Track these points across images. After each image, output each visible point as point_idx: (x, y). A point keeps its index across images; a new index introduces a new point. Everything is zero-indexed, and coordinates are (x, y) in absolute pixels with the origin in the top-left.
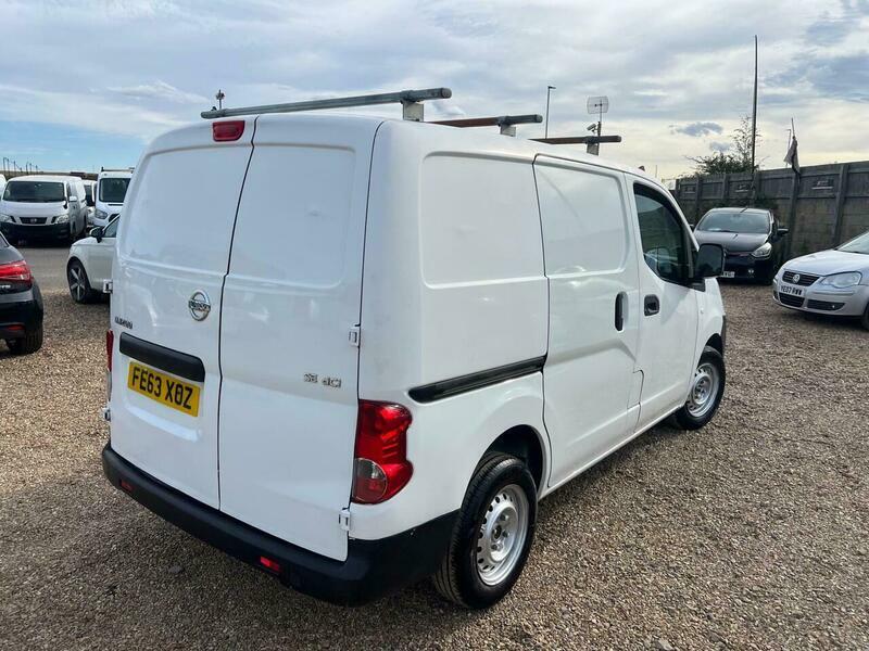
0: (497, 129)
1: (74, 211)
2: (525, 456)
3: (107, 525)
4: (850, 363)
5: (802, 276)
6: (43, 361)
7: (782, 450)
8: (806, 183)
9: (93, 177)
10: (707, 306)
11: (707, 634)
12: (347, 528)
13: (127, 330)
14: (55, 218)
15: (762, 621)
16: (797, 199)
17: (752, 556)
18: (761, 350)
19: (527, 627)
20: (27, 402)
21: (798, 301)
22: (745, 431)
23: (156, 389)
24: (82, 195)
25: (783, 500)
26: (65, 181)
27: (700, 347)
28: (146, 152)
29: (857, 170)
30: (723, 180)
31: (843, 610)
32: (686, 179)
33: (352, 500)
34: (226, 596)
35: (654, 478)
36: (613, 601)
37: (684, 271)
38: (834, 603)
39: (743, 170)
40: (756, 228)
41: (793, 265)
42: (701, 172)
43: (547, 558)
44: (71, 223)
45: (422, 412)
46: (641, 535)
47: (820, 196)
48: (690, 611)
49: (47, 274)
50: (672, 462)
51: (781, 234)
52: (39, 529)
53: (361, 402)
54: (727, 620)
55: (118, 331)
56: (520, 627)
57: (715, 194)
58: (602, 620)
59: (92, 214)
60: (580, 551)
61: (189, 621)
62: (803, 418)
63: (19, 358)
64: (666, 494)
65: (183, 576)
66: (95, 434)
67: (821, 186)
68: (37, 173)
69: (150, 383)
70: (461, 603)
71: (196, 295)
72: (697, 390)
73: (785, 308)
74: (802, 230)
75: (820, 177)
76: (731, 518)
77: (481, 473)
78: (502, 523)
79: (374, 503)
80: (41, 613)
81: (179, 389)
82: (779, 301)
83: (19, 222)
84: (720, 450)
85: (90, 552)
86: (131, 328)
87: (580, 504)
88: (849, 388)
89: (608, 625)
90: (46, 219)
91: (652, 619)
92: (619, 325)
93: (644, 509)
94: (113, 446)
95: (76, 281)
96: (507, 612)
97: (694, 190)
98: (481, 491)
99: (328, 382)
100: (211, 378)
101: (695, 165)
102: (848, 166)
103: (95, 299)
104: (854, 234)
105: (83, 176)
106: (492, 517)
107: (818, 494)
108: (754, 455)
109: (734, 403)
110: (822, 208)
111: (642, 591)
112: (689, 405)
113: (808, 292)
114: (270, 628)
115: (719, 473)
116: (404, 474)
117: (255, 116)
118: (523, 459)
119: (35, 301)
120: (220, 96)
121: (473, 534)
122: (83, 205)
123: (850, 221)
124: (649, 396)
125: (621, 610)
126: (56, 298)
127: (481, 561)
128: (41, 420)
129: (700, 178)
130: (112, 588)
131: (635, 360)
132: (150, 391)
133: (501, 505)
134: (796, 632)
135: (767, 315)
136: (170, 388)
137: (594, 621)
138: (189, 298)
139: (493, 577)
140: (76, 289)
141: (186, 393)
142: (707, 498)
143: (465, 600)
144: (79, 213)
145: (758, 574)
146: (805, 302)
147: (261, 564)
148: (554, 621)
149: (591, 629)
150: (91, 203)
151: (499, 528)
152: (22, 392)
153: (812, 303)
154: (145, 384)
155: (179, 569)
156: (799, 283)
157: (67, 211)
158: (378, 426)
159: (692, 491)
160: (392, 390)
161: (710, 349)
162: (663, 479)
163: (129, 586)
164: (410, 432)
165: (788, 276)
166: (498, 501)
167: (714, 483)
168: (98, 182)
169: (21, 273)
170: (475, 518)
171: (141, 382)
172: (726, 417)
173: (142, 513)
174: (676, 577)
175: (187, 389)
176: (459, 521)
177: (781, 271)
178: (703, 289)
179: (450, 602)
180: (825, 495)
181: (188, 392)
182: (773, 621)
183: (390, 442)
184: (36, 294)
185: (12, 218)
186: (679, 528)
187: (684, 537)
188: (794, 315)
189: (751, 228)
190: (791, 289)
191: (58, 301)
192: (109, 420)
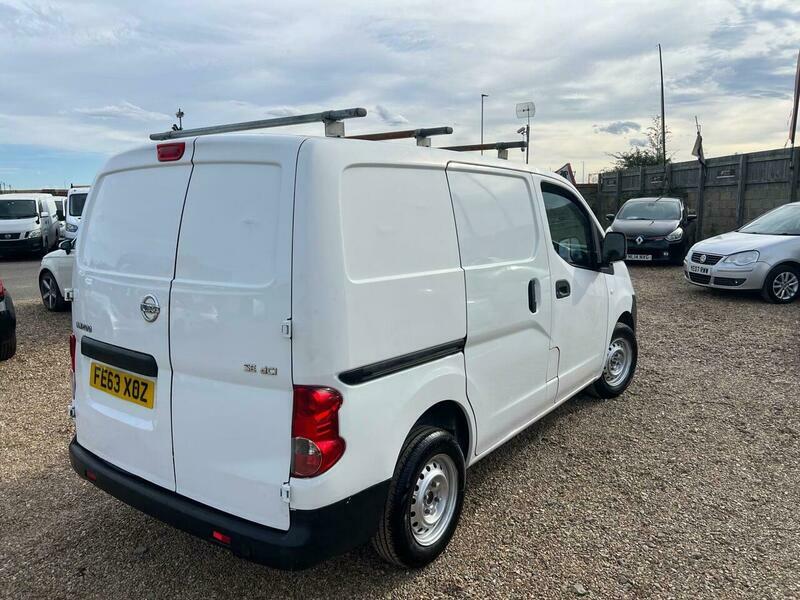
0: (413, 140)
1: (46, 226)
2: (454, 428)
3: (77, 514)
4: (751, 332)
5: (708, 256)
6: (17, 367)
7: (689, 412)
8: (712, 173)
9: (63, 193)
10: (617, 287)
11: (617, 578)
12: (288, 500)
13: (87, 334)
14: (28, 233)
15: (665, 563)
16: (704, 188)
17: (658, 506)
18: (673, 324)
19: (458, 581)
21: (705, 279)
22: (657, 397)
23: (115, 385)
24: (53, 210)
25: (687, 456)
26: (37, 197)
27: (612, 323)
28: (99, 174)
29: (754, 160)
30: (639, 173)
31: (737, 549)
32: (608, 173)
33: (292, 475)
34: (187, 571)
35: (575, 442)
36: (535, 554)
37: (594, 259)
38: (729, 544)
39: (657, 164)
40: (669, 215)
41: (700, 246)
42: (620, 166)
43: (478, 520)
44: (44, 237)
45: (352, 393)
46: (561, 494)
47: (724, 184)
48: (603, 558)
49: (21, 286)
50: (591, 428)
51: (690, 219)
52: (14, 520)
53: (296, 388)
54: (635, 564)
55: (80, 334)
56: (452, 581)
57: (633, 186)
58: (525, 570)
59: (64, 228)
60: (507, 511)
62: (708, 383)
64: (586, 456)
65: (148, 555)
66: (66, 432)
67: (726, 176)
68: (11, 192)
69: (110, 380)
70: (399, 563)
71: (147, 298)
72: (613, 362)
73: (696, 285)
74: (710, 215)
75: (723, 167)
76: (642, 474)
77: (409, 449)
78: (433, 489)
79: (311, 477)
81: (136, 385)
82: (689, 280)
84: (634, 415)
85: (61, 539)
86: (91, 331)
87: (508, 469)
88: (749, 354)
89: (530, 574)
90: (19, 234)
91: (569, 567)
92: (533, 308)
93: (566, 471)
94: (80, 441)
95: (48, 290)
96: (441, 570)
97: (615, 183)
98: (411, 461)
99: (266, 371)
100: (163, 373)
101: (615, 160)
102: (747, 156)
103: (61, 306)
104: (755, 216)
105: (53, 193)
106: (423, 485)
107: (719, 449)
108: (664, 418)
109: (648, 372)
110: (726, 195)
111: (561, 543)
112: (606, 376)
113: (714, 270)
115: (633, 435)
116: (338, 449)
117: (194, 138)
118: (451, 432)
119: (8, 311)
120: (180, 115)
121: (406, 501)
122: (55, 220)
123: (751, 204)
124: (566, 368)
125: (542, 561)
126: (30, 307)
127: (416, 524)
128: (15, 421)
129: (619, 172)
130: (82, 570)
131: (550, 338)
132: (110, 388)
133: (431, 473)
134: (695, 571)
135: (680, 292)
136: (128, 385)
137: (518, 572)
138: (141, 302)
139: (427, 539)
140: (48, 298)
141: (142, 388)
142: (622, 458)
143: (402, 561)
144: (51, 227)
145: (663, 523)
146: (712, 279)
147: (215, 538)
148: (483, 574)
149: (515, 579)
150: (61, 217)
151: (431, 494)
153: (718, 280)
154: (105, 382)
155: (144, 549)
156: (705, 263)
157: (39, 226)
158: (312, 407)
159: (609, 453)
160: (323, 375)
161: (622, 325)
162: (584, 443)
163: (97, 567)
164: (342, 412)
165: (696, 257)
166: (429, 469)
167: (627, 444)
168: (67, 198)
170: (407, 486)
171: (103, 381)
172: (641, 386)
173: (109, 501)
174: (592, 529)
175: (143, 384)
176: (392, 491)
177: (690, 253)
178: (611, 272)
179: (390, 564)
180: (724, 449)
181: (144, 387)
182: (675, 562)
183: (323, 421)
184: (9, 303)
186: (596, 486)
187: (600, 493)
188: (704, 291)
189: (663, 216)
190: (699, 268)
191: (30, 310)
192: (75, 416)
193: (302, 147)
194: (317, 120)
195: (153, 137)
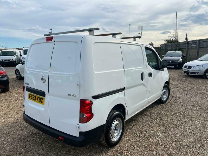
0: (111, 36)
1: (17, 58)
2: (121, 111)
3: (25, 131)
4: (200, 86)
5: (189, 67)
6: (10, 94)
7: (184, 107)
8: (190, 45)
9: (21, 49)
10: (165, 75)
11: (164, 151)
12: (79, 129)
13: (28, 86)
14: (12, 60)
15: (177, 147)
16: (188, 49)
17: (175, 132)
18: (179, 84)
19: (122, 151)
20: (6, 104)
21: (188, 72)
22: (175, 103)
23: (35, 99)
24: (19, 54)
25: (183, 119)
26: (15, 50)
27: (163, 84)
28: (31, 44)
29: (201, 41)
30: (171, 45)
31: (196, 144)
32: (162, 45)
33: (80, 122)
34: (52, 147)
35: (153, 115)
36: (143, 144)
37: (159, 67)
38: (194, 142)
39: (175, 42)
41: (187, 64)
42: (165, 43)
43: (128, 135)
44: (17, 61)
45: (95, 102)
46: (150, 129)
47: (193, 47)
48: (161, 145)
49: (10, 73)
50: (158, 111)
51: (184, 57)
52: (8, 133)
53: (81, 100)
54: (169, 147)
55: (26, 86)
56: (121, 151)
57: (169, 48)
58: (140, 148)
59: (21, 58)
60: (135, 133)
61: (43, 153)
62: (189, 100)
63: (4, 93)
64: (156, 119)
65: (42, 142)
66: (22, 111)
67: (193, 45)
68: (8, 49)
69: (33, 98)
70: (107, 146)
71: (43, 77)
72: (163, 94)
73: (186, 74)
74: (190, 56)
75: (193, 43)
76: (171, 124)
77: (110, 116)
78: (116, 127)
79: (84, 123)
80: (9, 152)
82: (184, 73)
83: (4, 61)
84: (169, 108)
85: (20, 138)
87: (136, 122)
88: (200, 92)
89: (141, 149)
90: (10, 60)
91: (152, 148)
92: (142, 80)
93: (151, 123)
94: (25, 113)
95: (17, 74)
96: (118, 148)
97: (164, 47)
98: (110, 119)
99: (73, 96)
100: (47, 96)
101: (164, 41)
102: (199, 40)
103: (21, 78)
104: (201, 56)
105: (19, 49)
106: (113, 125)
107: (192, 118)
108: (177, 109)
109: (173, 97)
110: (194, 50)
111: (150, 141)
112: (162, 98)
113: (190, 70)
114: (63, 154)
115: (169, 113)
116: (92, 116)
117: (55, 35)
118: (121, 112)
119: (7, 80)
120: (51, 29)
121: (109, 130)
122: (19, 56)
123: (200, 53)
124: (151, 96)
125: (144, 146)
127: (111, 136)
128: (9, 108)
129: (165, 44)
130: (26, 146)
131: (147, 88)
132: (33, 100)
133: (116, 123)
134: (185, 149)
135: (181, 76)
136: (38, 99)
137: (138, 149)
138: (41, 77)
139: (114, 140)
140: (17, 76)
141: (41, 100)
142: (166, 119)
145: (177, 136)
146: (190, 73)
147: (60, 138)
148: (129, 149)
149: (137, 151)
150: (21, 55)
151: (115, 128)
152: (5, 101)
153: (192, 73)
154: (32, 98)
155: (41, 141)
157: (15, 58)
158: (85, 105)
159: (162, 118)
160: (88, 97)
161: (166, 84)
162: (156, 115)
163: (30, 146)
164: (93, 106)
165: (186, 67)
166: (115, 122)
167: (167, 116)
168: (22, 51)
169: (4, 73)
170: (109, 126)
171: (31, 98)
172: (171, 100)
173: (33, 128)
174: (158, 138)
175: (42, 98)
176: (105, 127)
177: (184, 66)
178: (163, 71)
179: (105, 146)
180: (193, 117)
181: (42, 99)
182: (180, 147)
183: (88, 108)
184: (8, 78)
185: (2, 60)
186: (159, 127)
187: (160, 129)
188: (188, 76)
189: (177, 56)
190: (186, 70)
191: (13, 79)
192: (24, 107)
193: (83, 38)
194: (86, 31)
195: (45, 35)
